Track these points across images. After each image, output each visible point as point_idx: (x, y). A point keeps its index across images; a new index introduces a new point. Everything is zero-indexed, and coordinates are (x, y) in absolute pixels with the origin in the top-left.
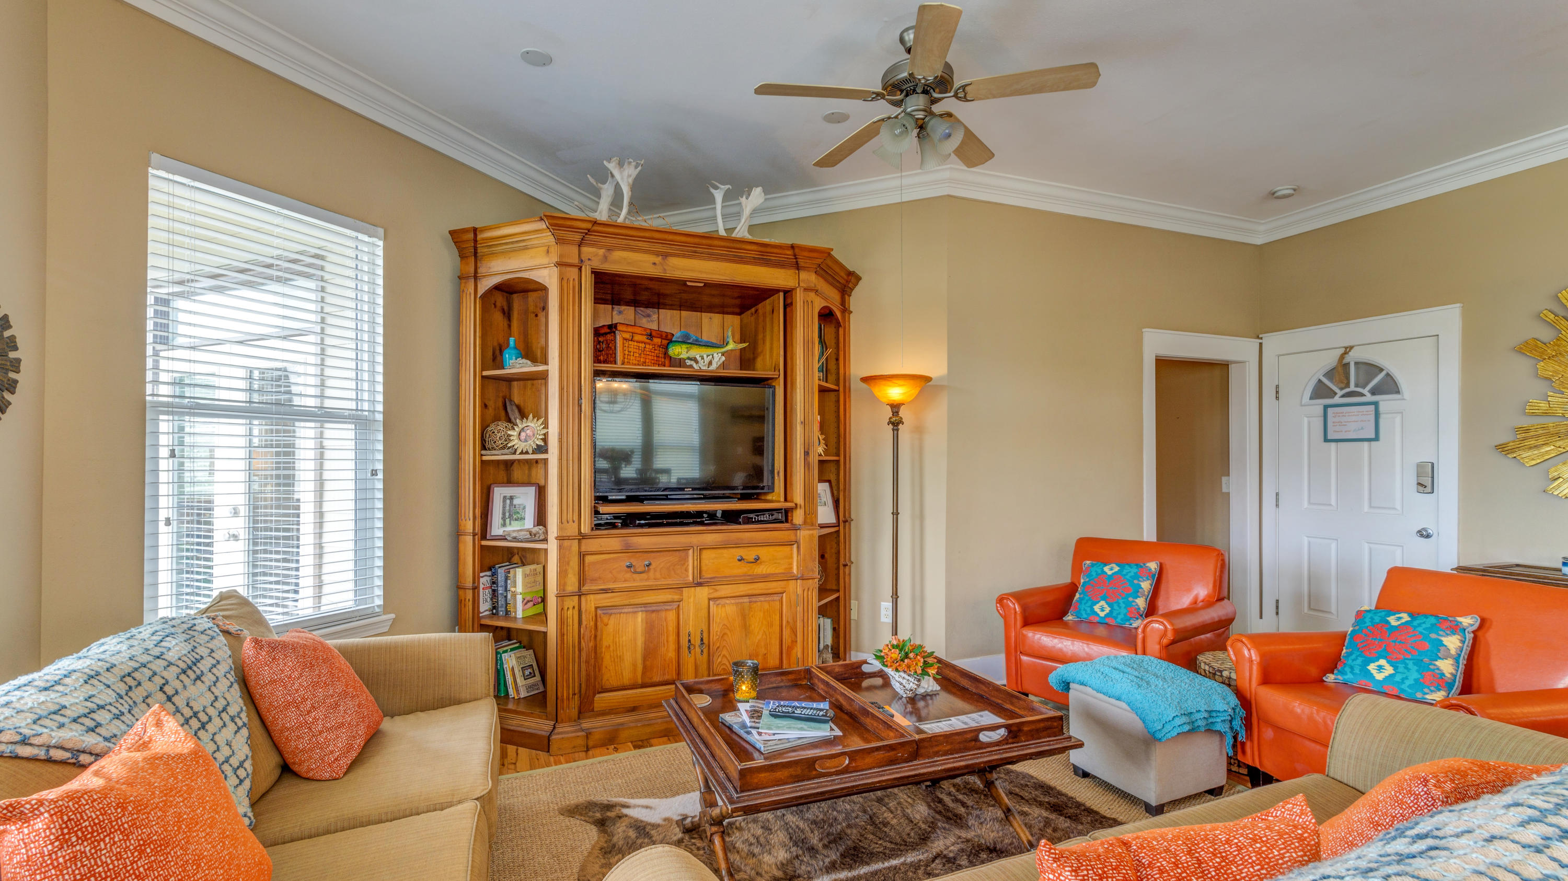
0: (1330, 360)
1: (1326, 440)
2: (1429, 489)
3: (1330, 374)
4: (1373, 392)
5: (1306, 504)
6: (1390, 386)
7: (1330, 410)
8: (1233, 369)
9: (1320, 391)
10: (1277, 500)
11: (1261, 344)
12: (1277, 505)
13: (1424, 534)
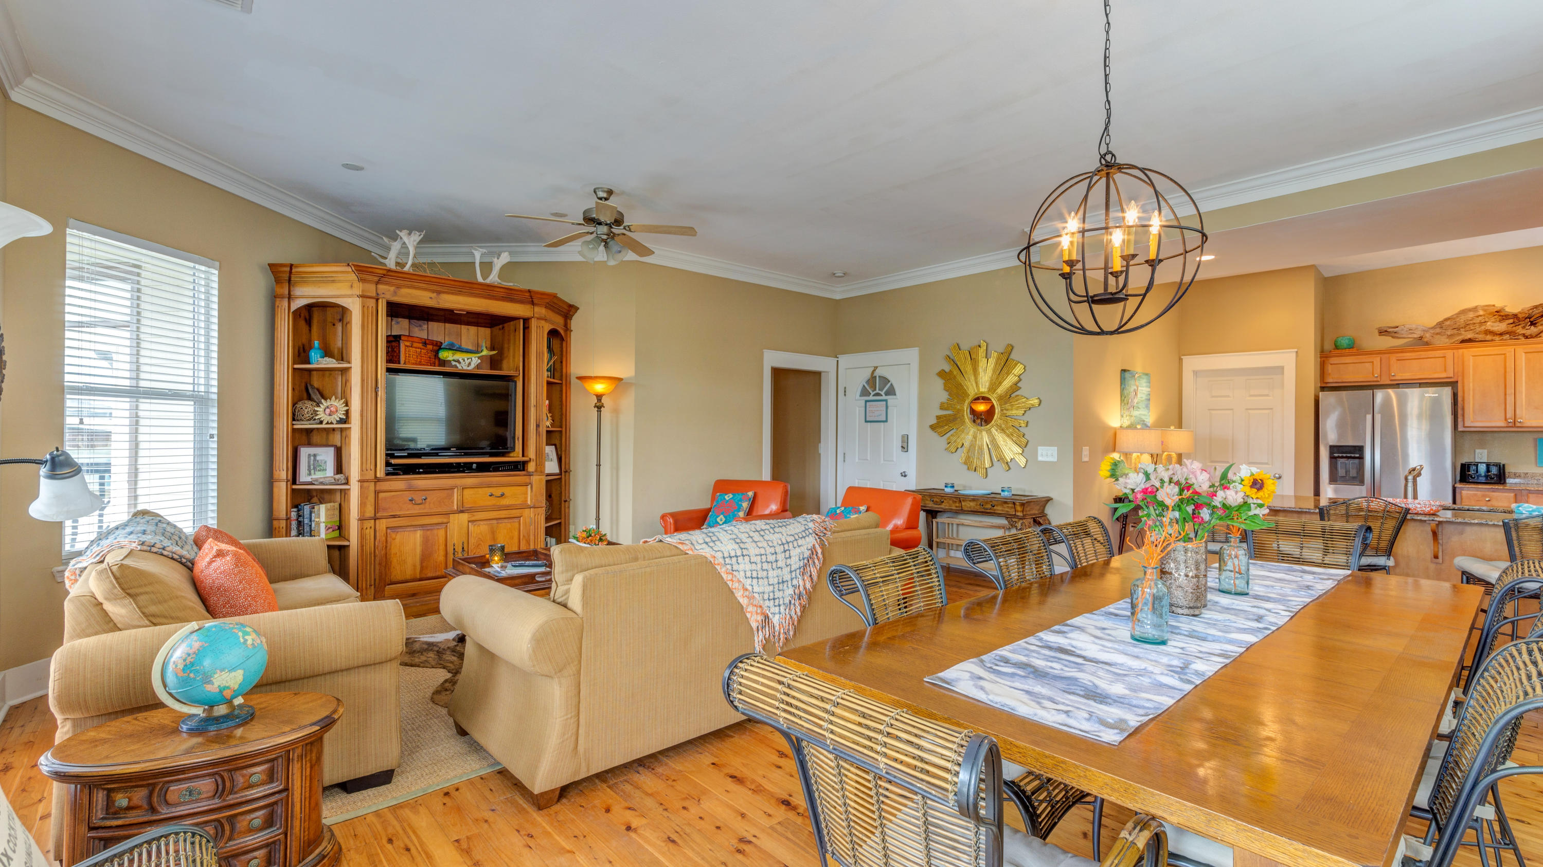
0: (867, 374)
1: (866, 421)
2: (906, 450)
3: (868, 382)
4: (887, 394)
5: (857, 461)
6: (891, 392)
7: (868, 403)
8: (823, 374)
9: (864, 392)
10: (844, 457)
11: (838, 362)
12: (844, 461)
13: (904, 475)
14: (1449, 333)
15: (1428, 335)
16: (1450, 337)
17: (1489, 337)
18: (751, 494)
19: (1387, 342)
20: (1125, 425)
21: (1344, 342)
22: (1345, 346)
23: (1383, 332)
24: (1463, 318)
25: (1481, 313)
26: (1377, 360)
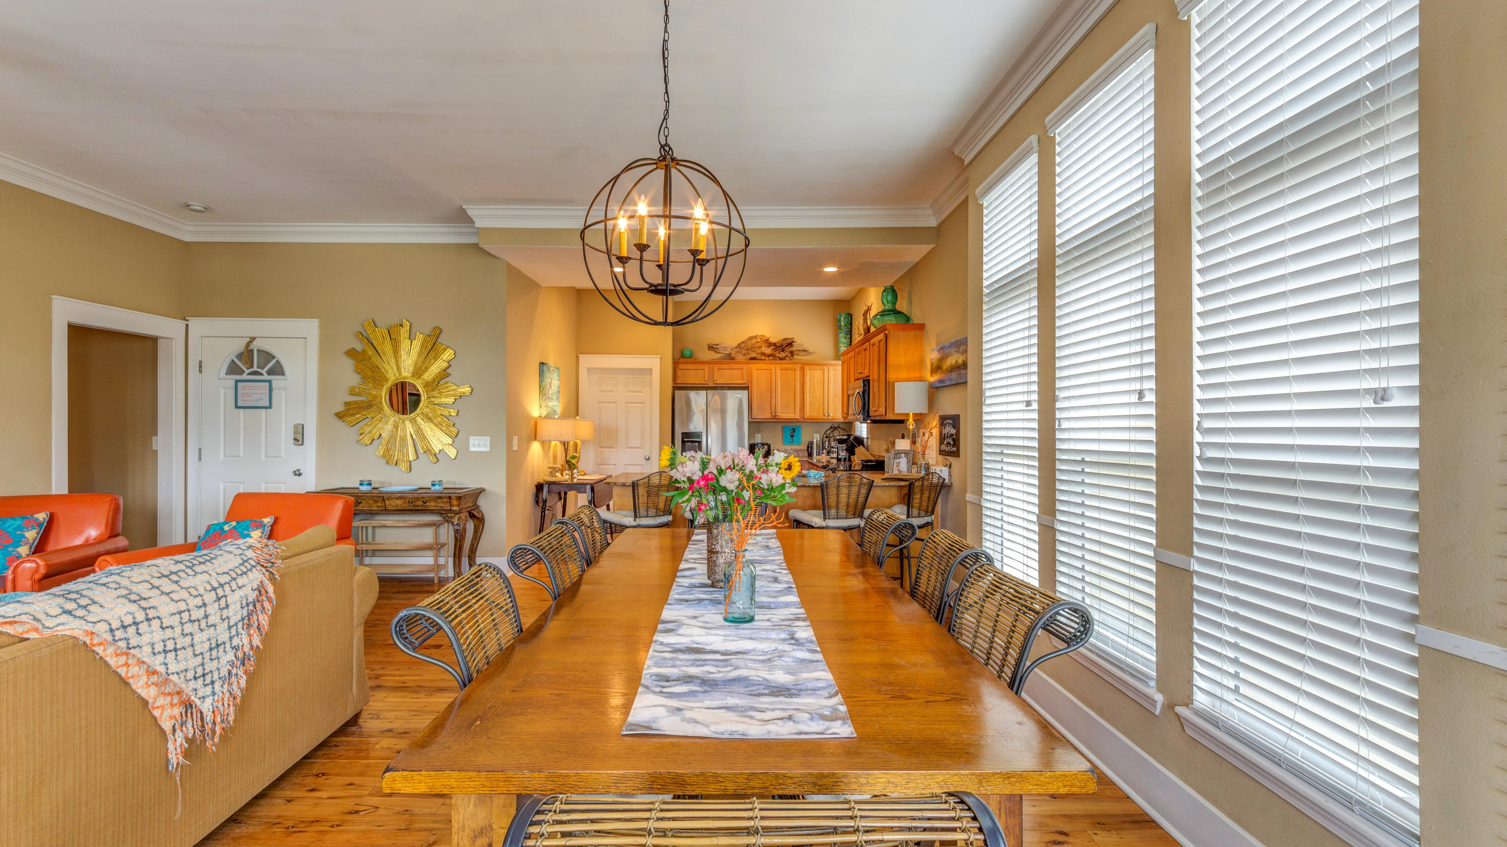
0: (239, 346)
1: (237, 407)
2: (300, 442)
3: (240, 356)
4: (270, 373)
5: (222, 457)
6: (278, 370)
7: (240, 384)
8: (160, 341)
9: (233, 369)
10: (200, 455)
11: (187, 325)
12: (200, 459)
13: (298, 473)
14: (744, 352)
15: (733, 353)
16: (744, 355)
17: (763, 357)
18: (42, 516)
19: (712, 355)
20: (543, 415)
21: (687, 353)
22: (688, 356)
23: (711, 348)
24: (750, 343)
25: (759, 340)
26: (706, 368)
